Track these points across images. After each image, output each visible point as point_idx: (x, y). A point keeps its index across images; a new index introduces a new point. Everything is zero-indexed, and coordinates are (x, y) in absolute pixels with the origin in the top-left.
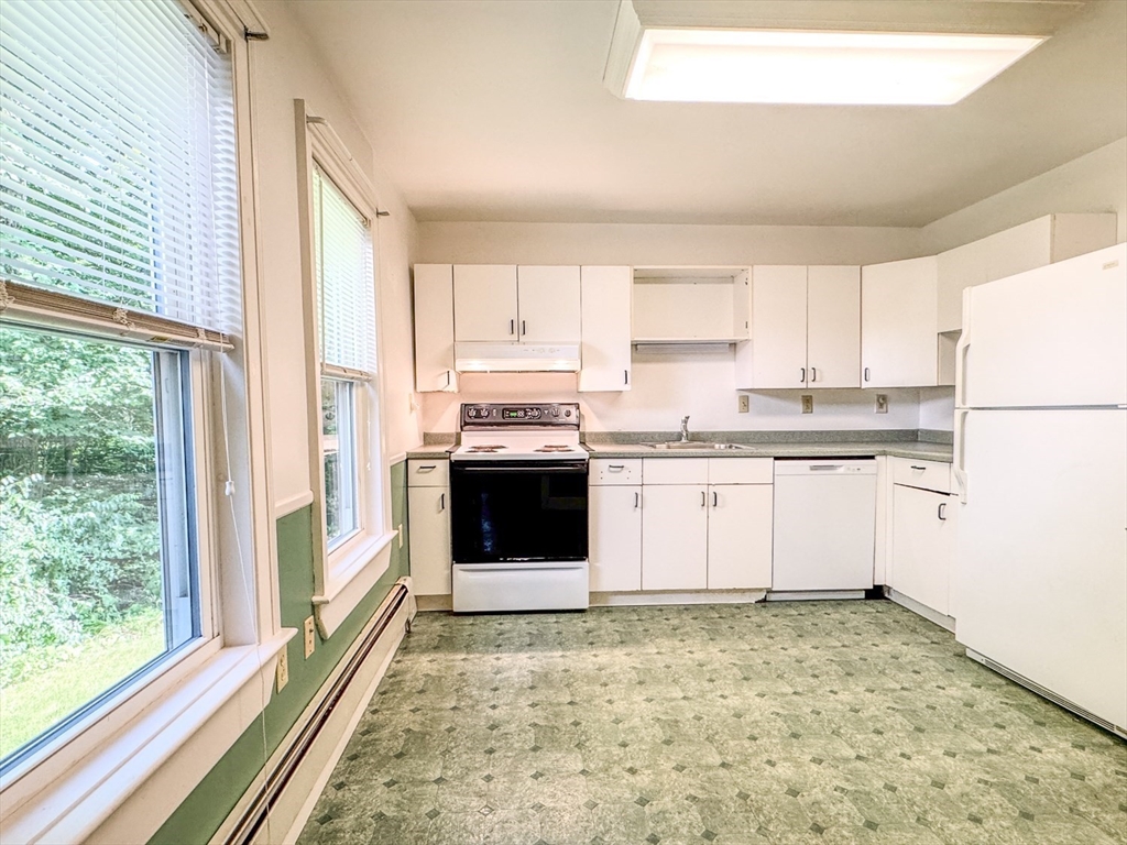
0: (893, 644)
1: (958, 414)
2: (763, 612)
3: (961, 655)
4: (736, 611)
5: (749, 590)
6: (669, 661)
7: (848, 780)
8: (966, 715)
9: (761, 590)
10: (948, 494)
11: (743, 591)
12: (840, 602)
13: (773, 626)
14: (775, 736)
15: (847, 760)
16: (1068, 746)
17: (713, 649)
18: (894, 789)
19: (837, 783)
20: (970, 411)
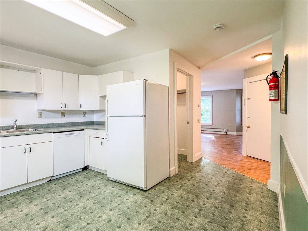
0: (92, 182)
1: (106, 118)
2: (51, 185)
3: (108, 180)
4: (39, 187)
5: (45, 178)
6: (10, 219)
7: (119, 211)
8: (112, 197)
9: (49, 177)
10: (104, 138)
11: (42, 179)
12: (75, 174)
13: (55, 189)
14: (97, 209)
15: (117, 207)
16: (132, 195)
17: (32, 206)
18: (129, 208)
19: (117, 213)
20: (109, 117)
